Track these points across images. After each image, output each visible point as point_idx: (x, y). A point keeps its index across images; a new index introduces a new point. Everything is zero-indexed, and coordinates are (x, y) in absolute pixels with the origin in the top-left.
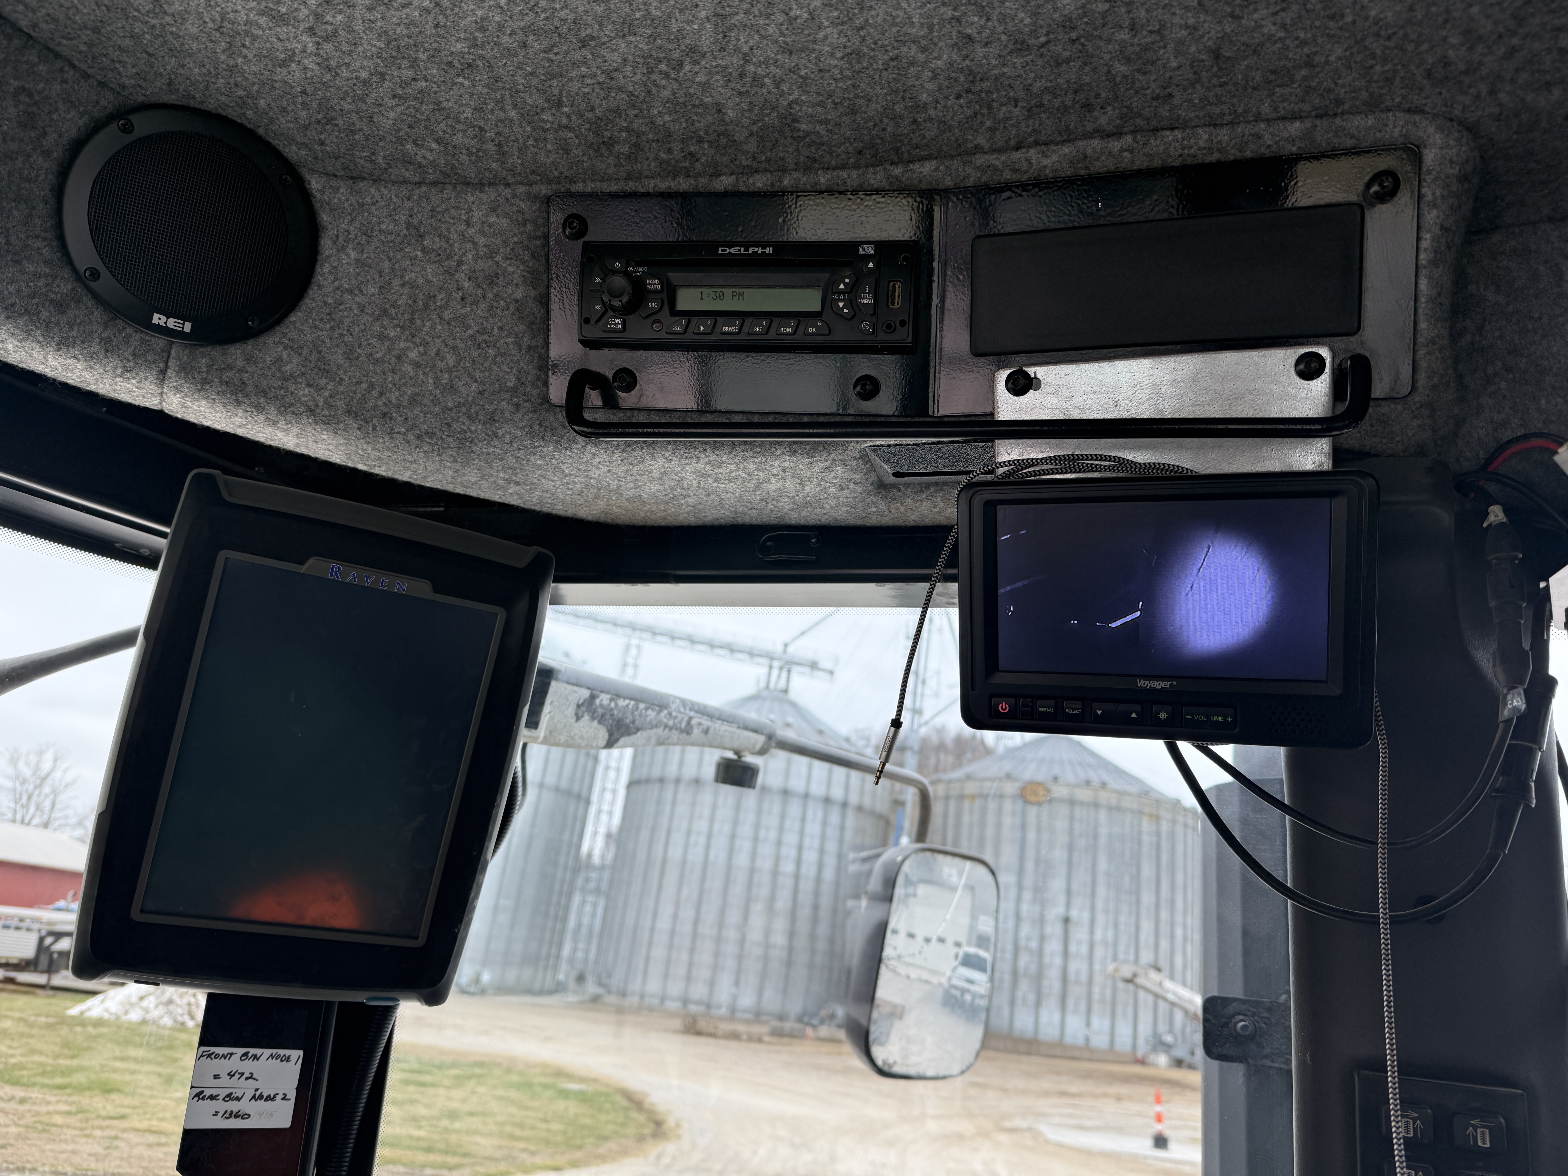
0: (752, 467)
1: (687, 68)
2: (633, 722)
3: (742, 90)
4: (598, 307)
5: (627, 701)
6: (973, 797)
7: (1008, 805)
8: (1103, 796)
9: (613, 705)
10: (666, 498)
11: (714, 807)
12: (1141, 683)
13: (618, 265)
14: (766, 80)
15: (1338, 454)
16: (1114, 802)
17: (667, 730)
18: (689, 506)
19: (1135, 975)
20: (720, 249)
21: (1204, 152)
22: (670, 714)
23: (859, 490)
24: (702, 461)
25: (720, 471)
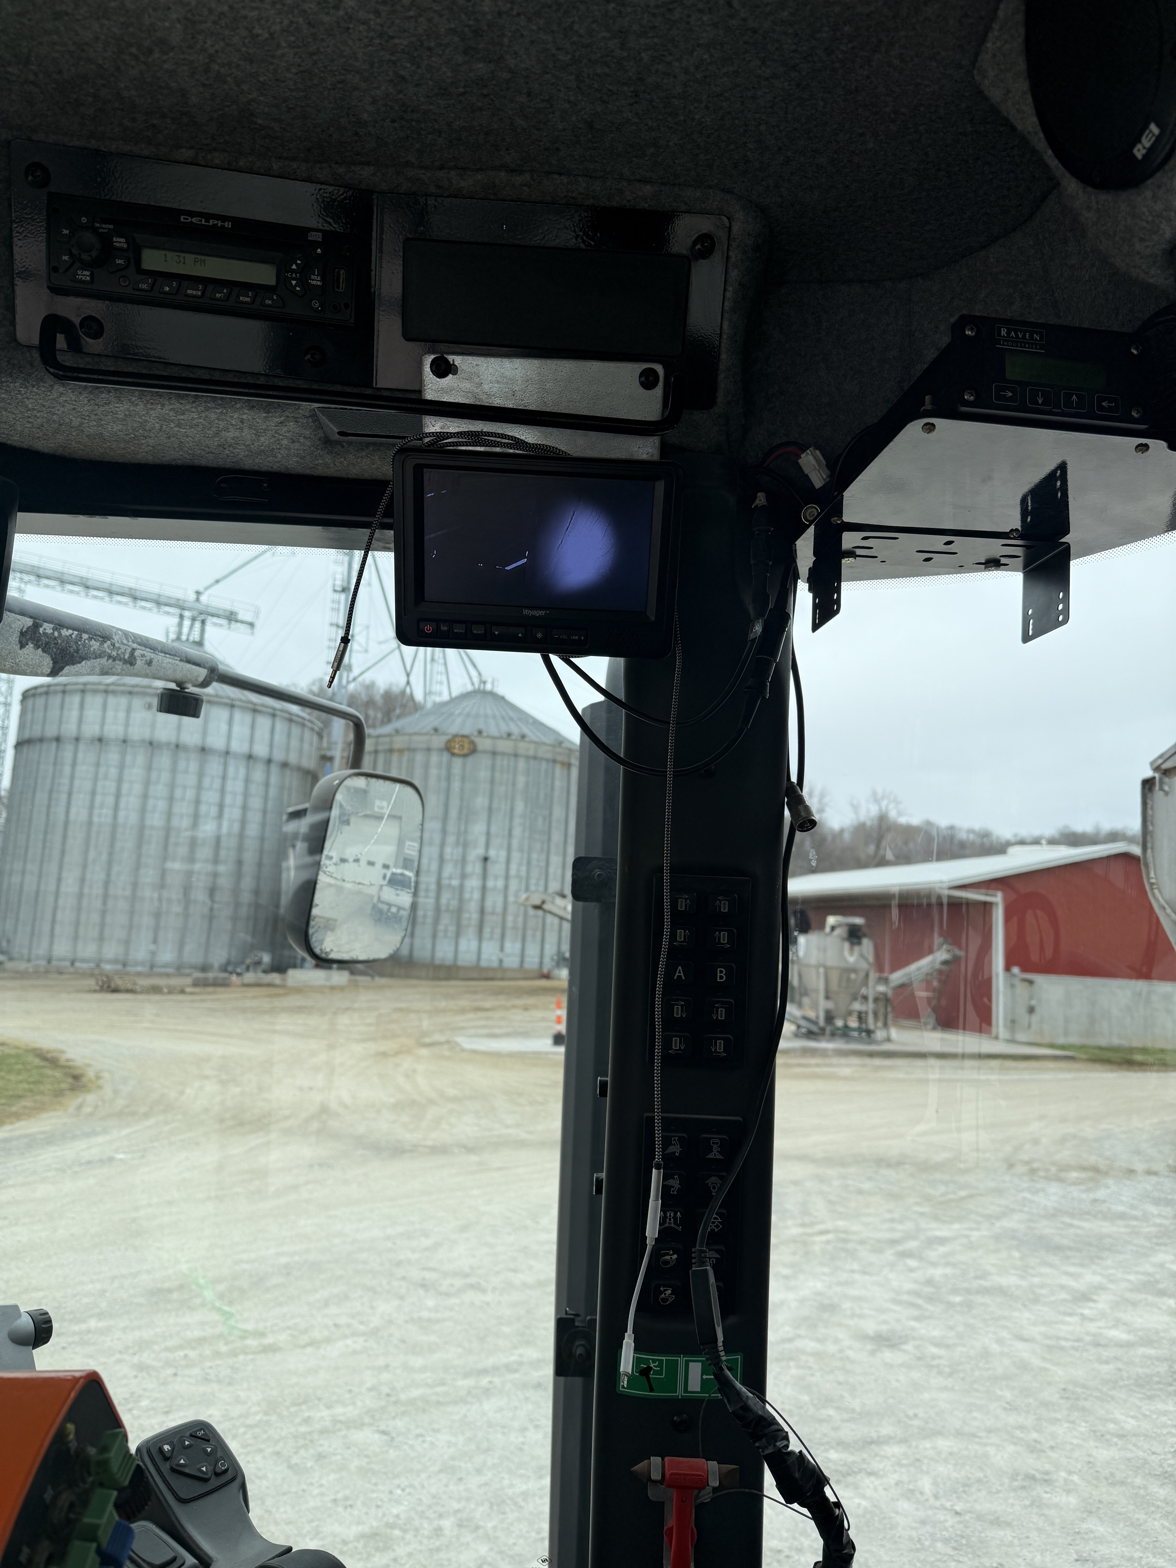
0: (213, 416)
1: (157, 55)
2: (77, 651)
3: (206, 82)
4: (66, 258)
5: (70, 631)
6: (401, 751)
7: (434, 758)
8: (522, 747)
9: (56, 634)
10: (127, 438)
11: (122, 767)
12: (526, 612)
13: (84, 220)
14: (229, 79)
15: (665, 448)
16: (531, 753)
17: (110, 661)
18: (149, 446)
19: (543, 902)
20: (182, 217)
21: (583, 196)
22: (113, 645)
23: (308, 444)
24: (167, 407)
25: (182, 417)
